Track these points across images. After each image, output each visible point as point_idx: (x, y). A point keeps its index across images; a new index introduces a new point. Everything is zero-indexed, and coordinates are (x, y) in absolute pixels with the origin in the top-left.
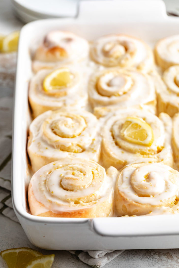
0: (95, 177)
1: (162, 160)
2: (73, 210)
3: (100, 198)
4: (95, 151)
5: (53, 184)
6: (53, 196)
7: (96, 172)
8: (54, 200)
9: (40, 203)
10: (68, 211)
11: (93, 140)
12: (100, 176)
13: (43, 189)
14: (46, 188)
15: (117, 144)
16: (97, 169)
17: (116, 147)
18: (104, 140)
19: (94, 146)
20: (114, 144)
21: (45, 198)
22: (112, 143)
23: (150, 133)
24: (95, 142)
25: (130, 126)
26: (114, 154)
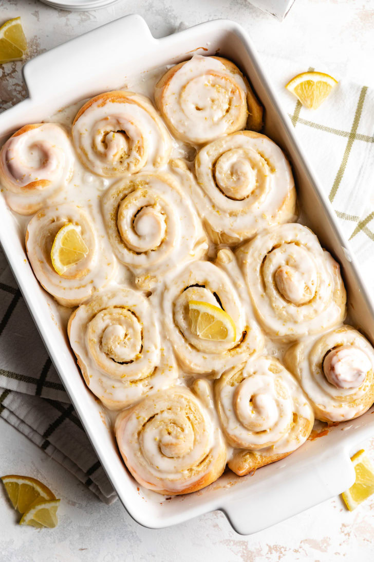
0: (195, 426)
1: (254, 351)
2: (191, 484)
3: (211, 451)
4: (171, 367)
5: (153, 455)
6: (160, 471)
7: (191, 417)
8: (164, 476)
9: (148, 483)
10: (187, 487)
11: (162, 350)
12: (199, 420)
13: (144, 463)
14: (146, 461)
15: (192, 346)
16: (190, 408)
17: (194, 352)
18: (176, 347)
19: (168, 361)
20: (189, 348)
21: (152, 475)
22: (187, 348)
23: (229, 326)
24: (165, 354)
25: (200, 318)
26: (196, 365)
